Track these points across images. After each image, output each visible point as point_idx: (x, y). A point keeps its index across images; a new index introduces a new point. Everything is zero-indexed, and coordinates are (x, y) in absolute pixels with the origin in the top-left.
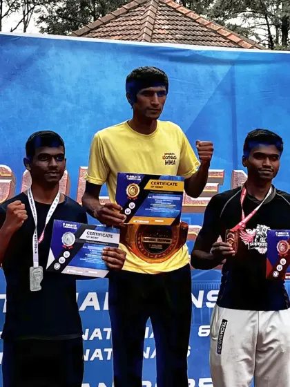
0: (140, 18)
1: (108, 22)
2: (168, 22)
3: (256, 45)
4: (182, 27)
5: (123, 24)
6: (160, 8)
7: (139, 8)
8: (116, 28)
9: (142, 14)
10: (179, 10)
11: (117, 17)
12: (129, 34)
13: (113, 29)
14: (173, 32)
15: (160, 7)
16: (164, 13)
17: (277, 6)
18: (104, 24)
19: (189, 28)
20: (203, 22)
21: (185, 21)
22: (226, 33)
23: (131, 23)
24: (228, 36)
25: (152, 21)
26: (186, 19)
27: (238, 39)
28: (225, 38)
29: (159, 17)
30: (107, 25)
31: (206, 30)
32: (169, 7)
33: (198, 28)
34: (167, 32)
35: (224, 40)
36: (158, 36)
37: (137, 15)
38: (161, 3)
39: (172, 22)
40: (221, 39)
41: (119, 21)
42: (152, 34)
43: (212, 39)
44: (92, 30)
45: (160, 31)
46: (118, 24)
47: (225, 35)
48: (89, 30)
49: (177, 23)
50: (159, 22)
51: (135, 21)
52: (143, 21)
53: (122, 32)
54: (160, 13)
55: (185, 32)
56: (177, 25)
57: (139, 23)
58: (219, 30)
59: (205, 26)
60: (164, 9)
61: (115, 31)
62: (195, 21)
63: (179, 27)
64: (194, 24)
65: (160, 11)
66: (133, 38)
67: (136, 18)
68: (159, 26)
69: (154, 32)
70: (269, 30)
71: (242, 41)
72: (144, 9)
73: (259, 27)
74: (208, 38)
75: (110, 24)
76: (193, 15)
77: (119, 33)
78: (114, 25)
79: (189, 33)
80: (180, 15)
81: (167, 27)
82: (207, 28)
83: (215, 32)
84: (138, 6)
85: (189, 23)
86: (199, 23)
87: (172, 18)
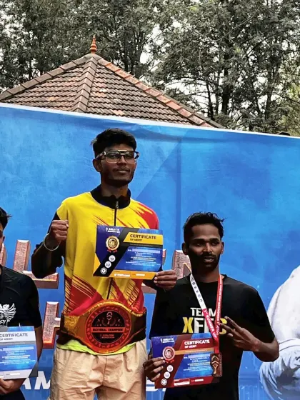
0: (78, 80)
1: (44, 82)
2: (106, 85)
3: (196, 114)
4: (120, 92)
5: (59, 85)
6: (98, 71)
7: (77, 69)
8: (52, 89)
9: (80, 75)
10: (118, 73)
11: (53, 78)
12: (66, 96)
13: (48, 89)
14: (111, 95)
15: (99, 69)
16: (102, 76)
17: (219, 74)
18: (40, 84)
19: (128, 93)
20: (142, 86)
21: (124, 85)
22: (165, 99)
23: (68, 84)
24: (168, 103)
25: (90, 84)
26: (125, 83)
27: (178, 107)
28: (164, 104)
29: (98, 80)
30: (43, 85)
31: (145, 95)
32: (108, 69)
33: (137, 93)
34: (105, 95)
35: (163, 107)
36: (95, 99)
37: (75, 76)
38: (100, 65)
39: (111, 86)
40: (160, 105)
41: (56, 82)
42: (90, 97)
43: (150, 105)
44: (27, 89)
45: (97, 94)
46: (54, 84)
47: (165, 102)
48: (24, 89)
49: (116, 86)
50: (97, 85)
51: (72, 83)
52: (81, 83)
53: (59, 94)
54: (98, 75)
55: (124, 97)
56: (115, 89)
57: (76, 85)
58: (158, 96)
59: (144, 92)
60: (102, 71)
61: (51, 91)
62: (134, 86)
63: (116, 91)
64: (133, 88)
65: (98, 73)
66: (69, 100)
67: (73, 79)
68: (97, 89)
69: (92, 94)
70: (209, 98)
71: (181, 108)
72: (82, 70)
73: (199, 94)
74: (146, 104)
75: (46, 84)
76: (132, 79)
77: (55, 95)
78: (51, 85)
79: (127, 97)
80: (119, 78)
81: (105, 90)
82: (146, 93)
83: (154, 98)
84: (76, 67)
85: (129, 88)
86: (138, 88)
87: (111, 81)
